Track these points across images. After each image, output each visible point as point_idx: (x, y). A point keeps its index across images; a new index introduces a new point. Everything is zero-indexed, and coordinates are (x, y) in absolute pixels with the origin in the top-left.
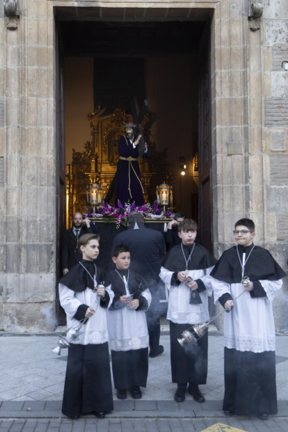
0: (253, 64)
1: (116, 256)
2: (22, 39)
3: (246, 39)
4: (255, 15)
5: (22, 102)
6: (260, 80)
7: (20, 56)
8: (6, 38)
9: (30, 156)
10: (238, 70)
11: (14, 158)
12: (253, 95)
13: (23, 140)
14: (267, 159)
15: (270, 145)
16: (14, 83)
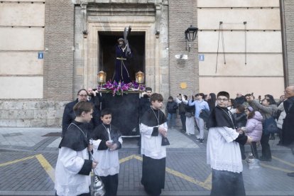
0: (157, 48)
1: (103, 116)
2: (88, 41)
3: (155, 41)
4: (158, 33)
5: (88, 59)
6: (159, 53)
7: (88, 46)
8: (83, 40)
9: (90, 75)
10: (152, 50)
11: (86, 75)
12: (157, 57)
13: (88, 71)
14: (161, 76)
15: (162, 72)
16: (86, 54)
